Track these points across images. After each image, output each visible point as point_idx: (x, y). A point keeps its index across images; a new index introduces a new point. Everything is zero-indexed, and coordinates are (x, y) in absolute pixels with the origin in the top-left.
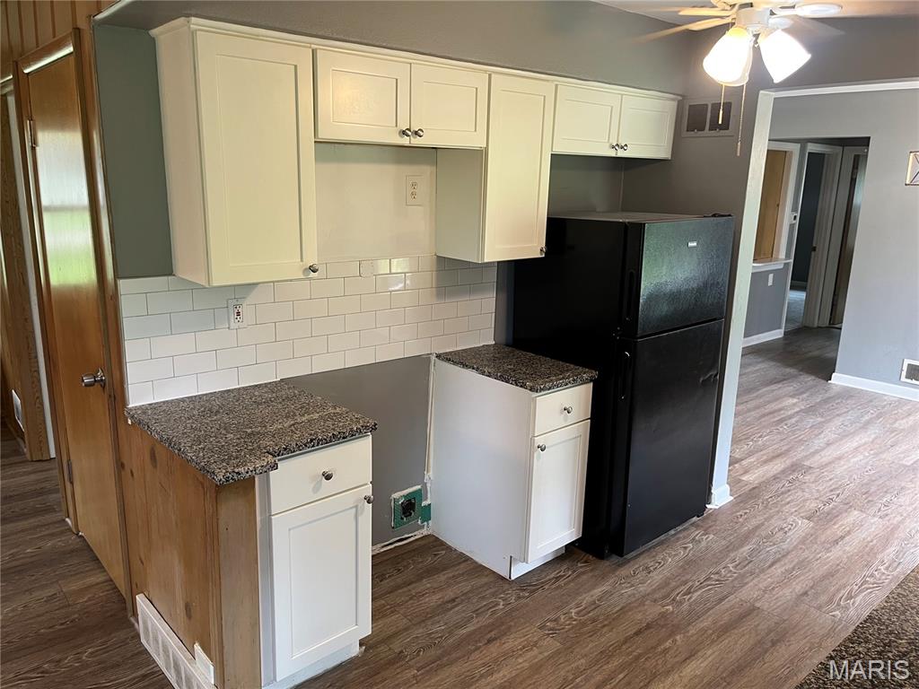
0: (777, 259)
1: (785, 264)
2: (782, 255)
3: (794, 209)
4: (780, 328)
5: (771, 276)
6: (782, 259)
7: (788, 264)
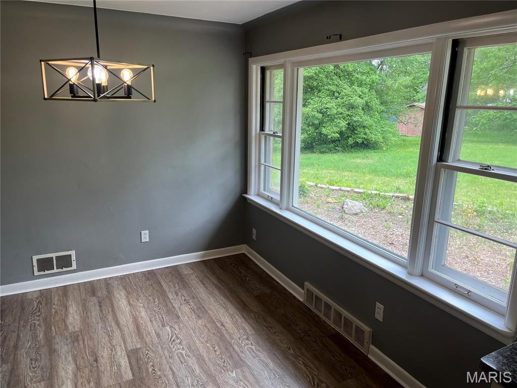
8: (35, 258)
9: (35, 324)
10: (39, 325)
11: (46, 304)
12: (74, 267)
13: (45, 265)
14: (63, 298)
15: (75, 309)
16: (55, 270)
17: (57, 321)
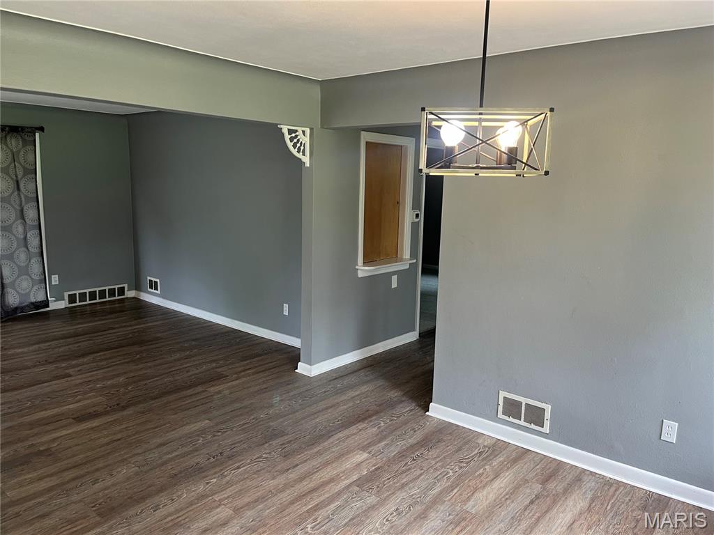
0: (402, 260)
1: (410, 264)
2: (406, 253)
3: (416, 206)
4: (414, 330)
5: (394, 278)
6: (407, 260)
7: (416, 264)
8: (503, 394)
9: (448, 473)
10: (449, 478)
11: (483, 459)
12: (546, 429)
13: (512, 408)
14: (508, 463)
15: (502, 485)
16: (522, 422)
17: (469, 486)
